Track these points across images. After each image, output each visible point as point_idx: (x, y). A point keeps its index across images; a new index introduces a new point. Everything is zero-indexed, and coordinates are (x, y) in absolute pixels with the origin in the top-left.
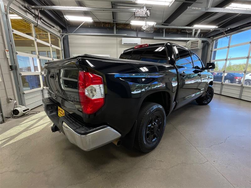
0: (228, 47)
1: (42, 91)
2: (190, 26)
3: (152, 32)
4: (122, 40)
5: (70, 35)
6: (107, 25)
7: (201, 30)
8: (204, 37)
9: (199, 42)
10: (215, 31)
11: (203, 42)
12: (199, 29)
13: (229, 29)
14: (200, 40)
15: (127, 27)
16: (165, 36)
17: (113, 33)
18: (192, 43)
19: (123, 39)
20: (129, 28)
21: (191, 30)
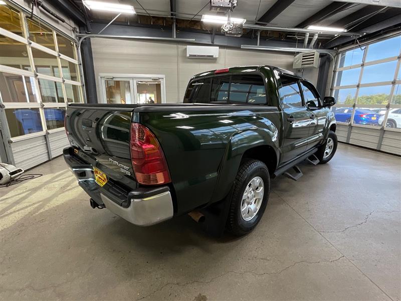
0: (363, 65)
1: (46, 138)
2: (303, 28)
3: (239, 36)
4: (186, 49)
5: (93, 37)
6: (160, 22)
7: (320, 35)
8: (323, 47)
9: (315, 56)
10: (342, 37)
11: (321, 56)
12: (317, 33)
13: (365, 34)
14: (317, 53)
15: (195, 27)
16: (260, 45)
17: (171, 36)
18: (303, 57)
19: (189, 47)
20: (199, 28)
21: (304, 34)
